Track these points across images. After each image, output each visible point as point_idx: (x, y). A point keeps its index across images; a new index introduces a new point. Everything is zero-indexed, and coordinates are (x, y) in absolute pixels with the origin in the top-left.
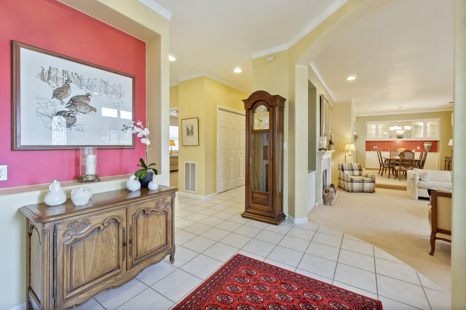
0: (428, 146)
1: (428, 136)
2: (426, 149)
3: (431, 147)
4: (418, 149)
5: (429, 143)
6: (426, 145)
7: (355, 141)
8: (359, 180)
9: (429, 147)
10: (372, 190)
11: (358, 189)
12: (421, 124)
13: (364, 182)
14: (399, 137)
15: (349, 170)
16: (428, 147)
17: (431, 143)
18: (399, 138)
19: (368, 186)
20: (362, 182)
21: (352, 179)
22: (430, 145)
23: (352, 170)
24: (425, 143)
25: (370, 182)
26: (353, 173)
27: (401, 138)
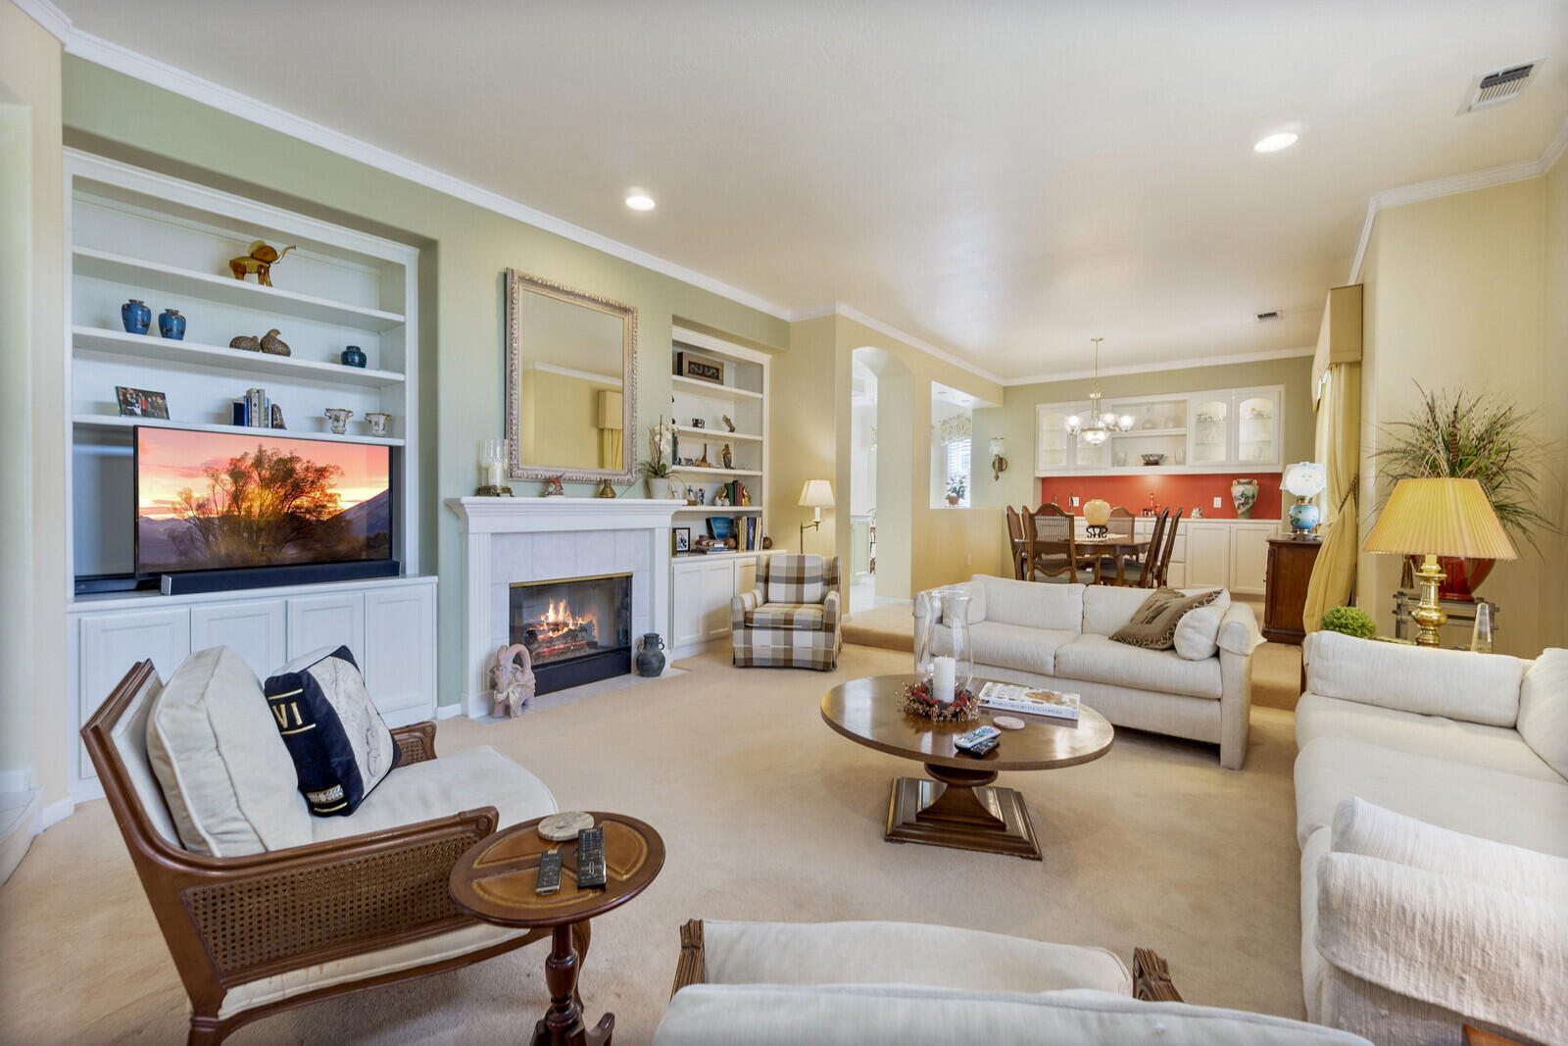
0: (1242, 496)
1: (1242, 457)
2: (1236, 503)
3: (1253, 497)
4: (1215, 506)
5: (1250, 483)
6: (1237, 490)
7: (997, 478)
8: (774, 621)
9: (1247, 498)
10: (821, 658)
11: (768, 655)
12: (1219, 409)
13: (792, 629)
14: (1152, 462)
15: (788, 580)
16: (1243, 500)
17: (1255, 481)
18: (1148, 463)
19: (805, 642)
20: (785, 629)
21: (749, 616)
22: (1251, 489)
23: (800, 580)
24: (1235, 482)
25: (814, 630)
26: (800, 593)
27: (1156, 463)
